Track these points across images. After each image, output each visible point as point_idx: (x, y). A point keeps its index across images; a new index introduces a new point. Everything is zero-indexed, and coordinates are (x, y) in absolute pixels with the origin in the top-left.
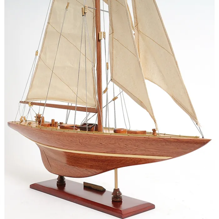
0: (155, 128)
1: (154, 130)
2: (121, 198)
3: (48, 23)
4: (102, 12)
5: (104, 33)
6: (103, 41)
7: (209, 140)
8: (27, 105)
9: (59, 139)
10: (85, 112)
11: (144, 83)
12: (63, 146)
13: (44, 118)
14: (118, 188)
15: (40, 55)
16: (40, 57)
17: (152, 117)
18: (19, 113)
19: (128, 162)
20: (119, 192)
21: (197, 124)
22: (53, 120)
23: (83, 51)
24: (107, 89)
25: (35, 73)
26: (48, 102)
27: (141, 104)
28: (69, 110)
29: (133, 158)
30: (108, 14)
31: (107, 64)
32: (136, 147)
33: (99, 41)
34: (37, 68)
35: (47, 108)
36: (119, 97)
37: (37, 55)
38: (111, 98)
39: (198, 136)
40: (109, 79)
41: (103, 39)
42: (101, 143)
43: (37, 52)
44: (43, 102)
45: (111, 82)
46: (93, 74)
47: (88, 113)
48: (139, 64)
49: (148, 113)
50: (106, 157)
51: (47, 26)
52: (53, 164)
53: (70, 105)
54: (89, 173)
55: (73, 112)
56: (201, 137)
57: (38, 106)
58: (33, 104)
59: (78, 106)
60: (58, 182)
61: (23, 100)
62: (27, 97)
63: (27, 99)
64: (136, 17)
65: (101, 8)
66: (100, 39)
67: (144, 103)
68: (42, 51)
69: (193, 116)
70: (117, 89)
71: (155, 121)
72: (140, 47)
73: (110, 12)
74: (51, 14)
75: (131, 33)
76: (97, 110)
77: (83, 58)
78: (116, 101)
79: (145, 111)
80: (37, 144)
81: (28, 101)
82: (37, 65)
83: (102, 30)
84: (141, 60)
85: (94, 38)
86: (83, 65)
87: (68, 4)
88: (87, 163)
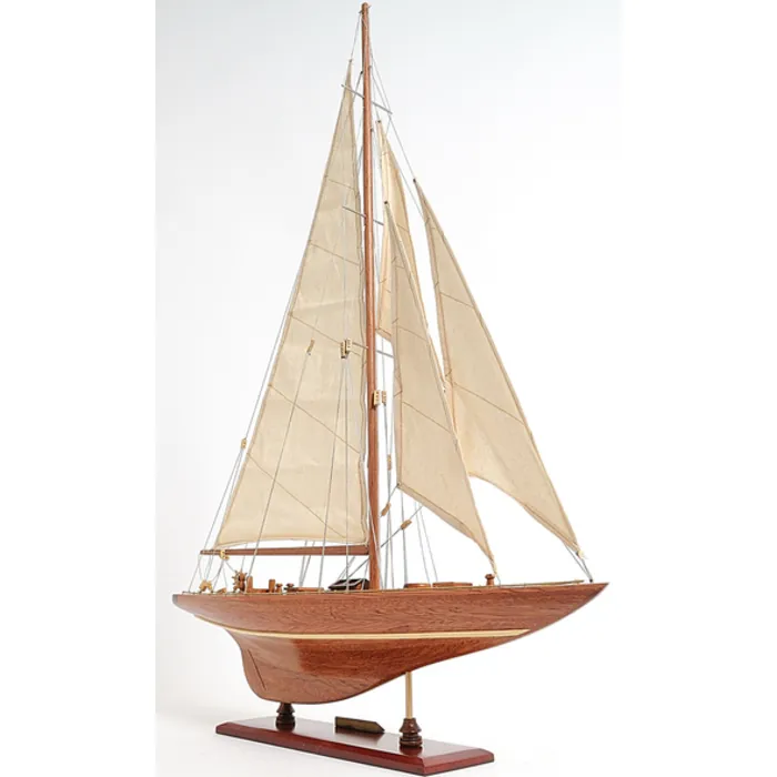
0: (491, 572)
1: (490, 578)
2: (419, 739)
3: (270, 385)
4: (379, 356)
5: (384, 393)
6: (380, 409)
7: (605, 585)
8: (216, 558)
9: (286, 612)
10: (344, 557)
11: (468, 484)
12: (295, 626)
13: (251, 578)
14: (414, 716)
15: (250, 450)
16: (248, 454)
17: (484, 550)
18: (198, 575)
19: (435, 653)
20: (416, 724)
21: (577, 554)
22: (271, 582)
23: (340, 432)
24: (388, 506)
25: (238, 485)
26: (264, 545)
27: (460, 527)
28: (307, 557)
29: (446, 639)
30: (391, 360)
31: (389, 457)
32: (453, 614)
33: (373, 407)
34: (241, 477)
35: (260, 559)
36: (413, 520)
37: (243, 447)
38: (396, 524)
39: (581, 579)
40: (394, 484)
41: (382, 404)
42: (378, 612)
43: (244, 442)
44: (252, 546)
45: (397, 490)
46: (361, 474)
47: (350, 557)
48: (456, 445)
49: (476, 545)
50: (387, 642)
51: (268, 391)
52: (269, 679)
53: (310, 544)
54: (351, 690)
55: (316, 559)
56: (587, 582)
57: (241, 557)
58: (229, 552)
59: (328, 544)
60: (278, 719)
61: (209, 548)
62: (217, 540)
63: (217, 543)
64: (447, 359)
65: (379, 347)
66: (375, 403)
67: (467, 525)
68: (253, 442)
69: (569, 540)
70: (410, 504)
71: (491, 558)
72: (456, 414)
73: (396, 357)
74: (275, 367)
75: (439, 389)
76: (369, 550)
77: (340, 446)
78: (406, 530)
79: (470, 541)
80: (229, 632)
81: (218, 548)
82: (243, 469)
83: (380, 387)
84: (459, 435)
85: (362, 404)
86: (339, 460)
87: (312, 342)
88: (345, 663)
